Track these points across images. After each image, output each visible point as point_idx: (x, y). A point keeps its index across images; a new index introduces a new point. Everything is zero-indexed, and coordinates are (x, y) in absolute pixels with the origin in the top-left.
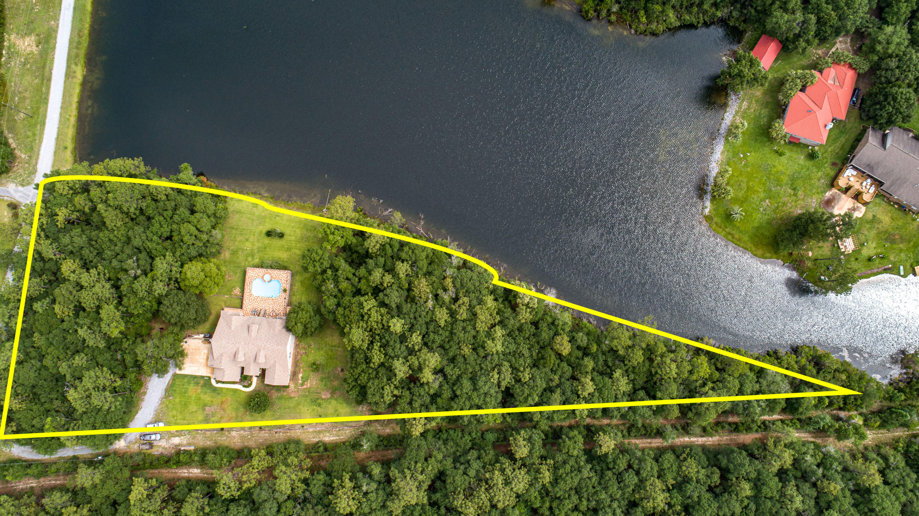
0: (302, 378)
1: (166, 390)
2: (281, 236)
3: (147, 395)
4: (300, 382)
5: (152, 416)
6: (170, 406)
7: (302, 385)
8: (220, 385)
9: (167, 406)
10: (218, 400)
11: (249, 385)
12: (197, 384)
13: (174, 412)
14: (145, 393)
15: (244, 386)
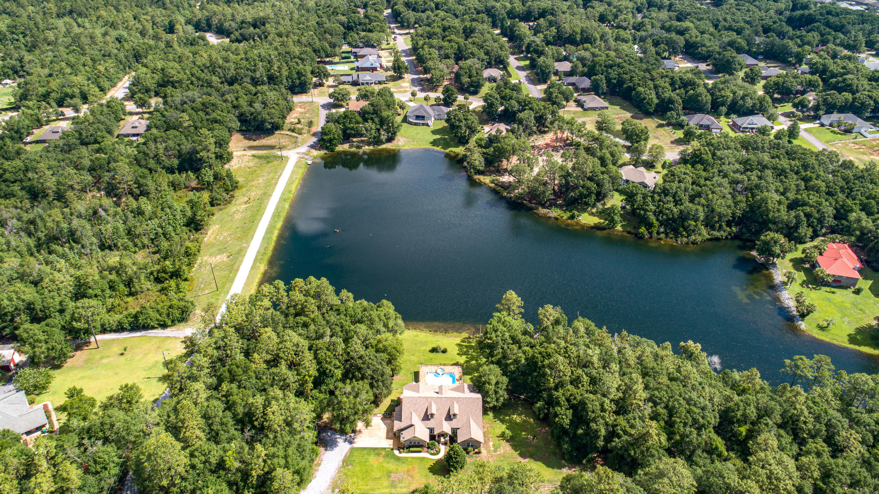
0: (493, 445)
1: (344, 461)
2: (444, 351)
3: (322, 465)
4: (492, 449)
5: (328, 483)
6: (349, 473)
7: (495, 451)
8: (404, 455)
9: (346, 474)
10: (403, 468)
11: (438, 453)
12: (379, 454)
13: (355, 479)
14: (319, 465)
15: (432, 454)
